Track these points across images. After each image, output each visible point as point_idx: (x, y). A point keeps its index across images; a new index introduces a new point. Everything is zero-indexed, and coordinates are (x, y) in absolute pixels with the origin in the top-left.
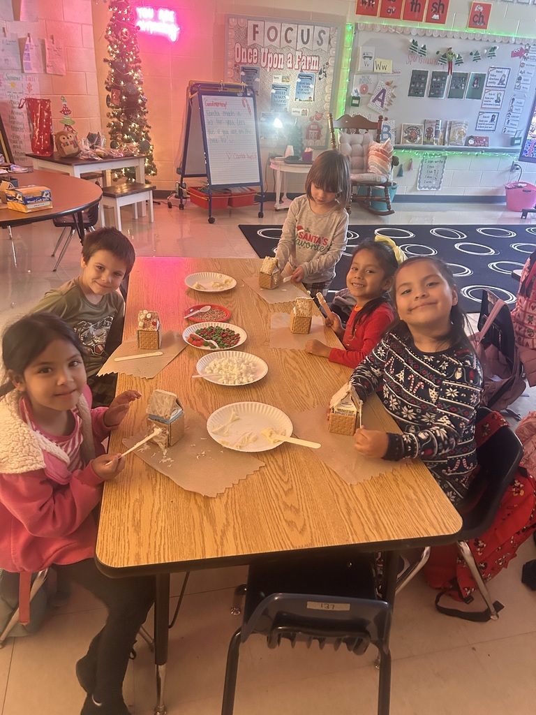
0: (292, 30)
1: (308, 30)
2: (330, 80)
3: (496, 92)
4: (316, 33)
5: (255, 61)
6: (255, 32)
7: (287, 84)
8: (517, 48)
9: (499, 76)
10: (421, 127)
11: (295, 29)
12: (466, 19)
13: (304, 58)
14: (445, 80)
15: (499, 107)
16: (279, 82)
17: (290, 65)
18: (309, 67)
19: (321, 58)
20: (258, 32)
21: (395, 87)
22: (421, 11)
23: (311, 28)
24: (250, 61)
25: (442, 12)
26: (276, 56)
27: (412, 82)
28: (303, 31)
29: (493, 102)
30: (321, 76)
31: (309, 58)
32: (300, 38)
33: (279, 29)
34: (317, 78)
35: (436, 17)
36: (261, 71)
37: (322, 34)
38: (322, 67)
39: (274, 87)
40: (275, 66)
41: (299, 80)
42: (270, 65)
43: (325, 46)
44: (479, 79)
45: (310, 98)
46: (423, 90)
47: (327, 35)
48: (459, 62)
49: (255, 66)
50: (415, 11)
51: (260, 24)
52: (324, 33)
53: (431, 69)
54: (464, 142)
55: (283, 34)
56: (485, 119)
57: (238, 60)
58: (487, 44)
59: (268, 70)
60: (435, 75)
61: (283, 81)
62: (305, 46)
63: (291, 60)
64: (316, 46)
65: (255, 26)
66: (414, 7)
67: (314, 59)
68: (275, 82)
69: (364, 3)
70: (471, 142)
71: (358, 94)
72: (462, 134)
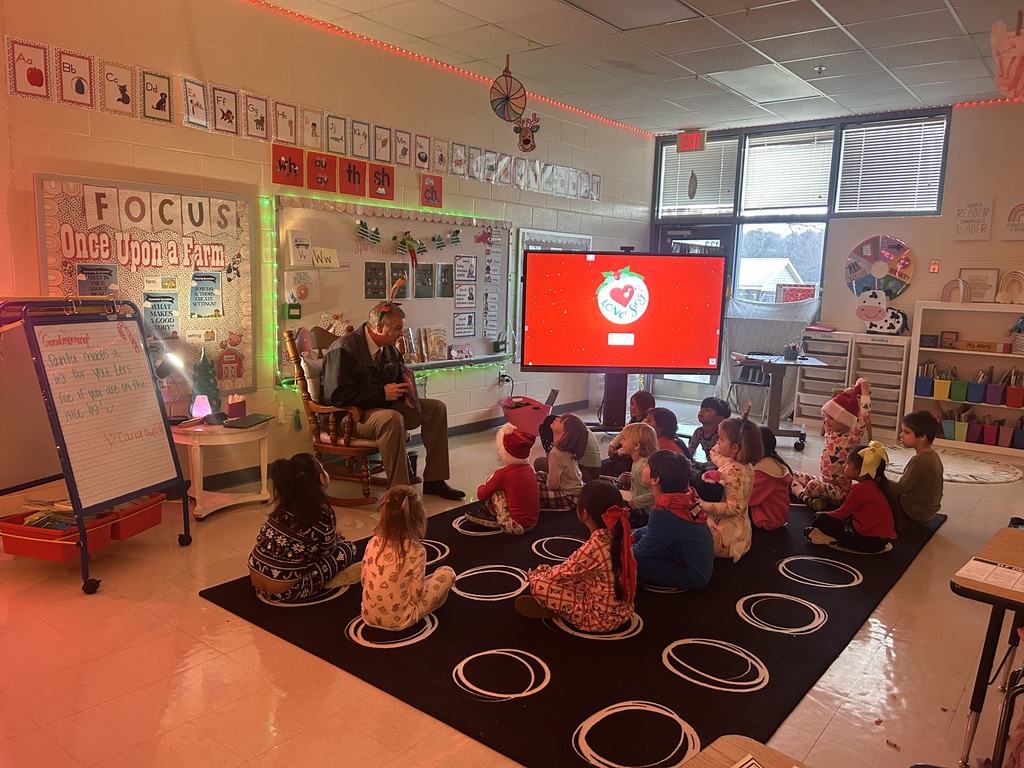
0: (171, 203)
1: (200, 204)
2: (246, 280)
3: (467, 287)
4: (215, 210)
5: (105, 255)
6: (101, 207)
7: (172, 291)
8: (479, 232)
9: (467, 267)
11: (177, 202)
12: (417, 195)
13: (198, 248)
15: (474, 305)
16: (156, 288)
17: (174, 260)
18: (209, 262)
19: (227, 248)
20: (106, 206)
22: (361, 181)
23: (205, 202)
24: (95, 255)
25: (388, 185)
26: (146, 245)
27: (368, 279)
28: (190, 205)
29: (466, 300)
30: (231, 276)
31: (207, 249)
32: (186, 216)
33: (146, 201)
34: (225, 280)
35: (381, 190)
36: (120, 273)
37: (224, 211)
38: (229, 262)
39: (148, 297)
40: (146, 262)
41: (195, 284)
42: (136, 261)
43: (232, 228)
44: (447, 271)
45: (217, 311)
46: (384, 289)
47: (233, 212)
48: (423, 250)
49: (106, 264)
50: (354, 182)
51: (110, 192)
52: (228, 210)
53: (389, 261)
54: (446, 355)
55: (156, 210)
56: (461, 322)
57: (70, 254)
58: (448, 227)
59: (134, 269)
60: (394, 267)
61: (164, 287)
62: (198, 229)
63: (174, 251)
64: (216, 229)
65: (99, 196)
66: (353, 176)
67: (215, 249)
68: (149, 288)
69: (282, 167)
70: (454, 353)
71: (295, 299)
72: (442, 344)
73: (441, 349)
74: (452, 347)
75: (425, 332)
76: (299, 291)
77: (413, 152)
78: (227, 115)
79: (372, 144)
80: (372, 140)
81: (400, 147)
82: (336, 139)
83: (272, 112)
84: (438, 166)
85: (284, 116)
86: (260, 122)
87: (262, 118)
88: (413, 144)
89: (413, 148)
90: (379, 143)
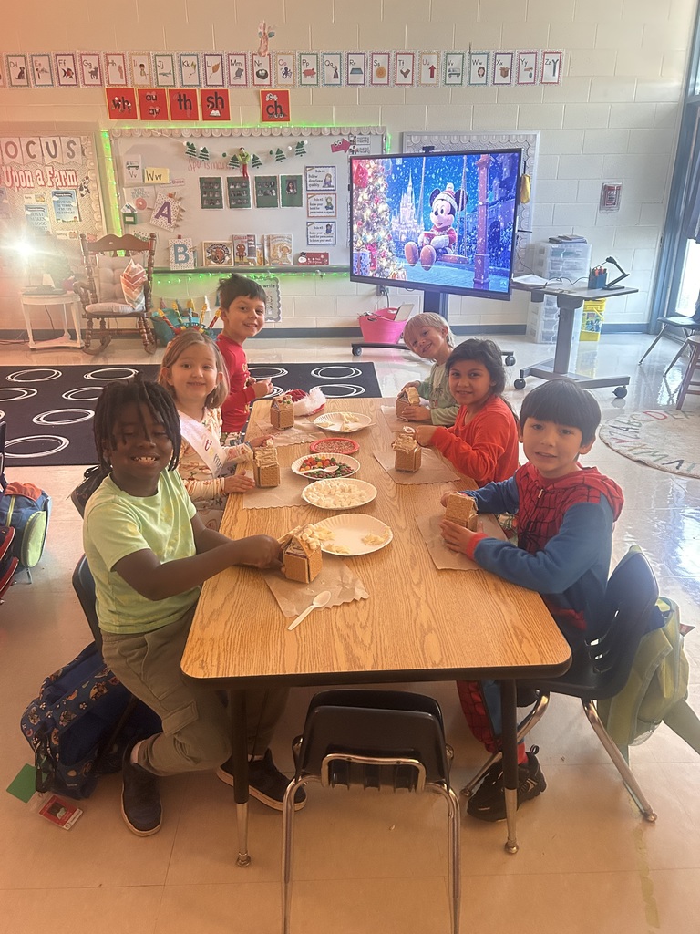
0: (34, 144)
1: (54, 142)
2: (94, 195)
4: (65, 145)
7: (43, 203)
8: (337, 140)
10: (229, 244)
11: (37, 142)
12: (257, 111)
13: (56, 173)
14: (247, 186)
16: (32, 202)
17: (42, 183)
18: (66, 183)
19: (78, 173)
21: (180, 199)
22: (193, 108)
23: (57, 140)
25: (223, 107)
26: (21, 173)
27: (203, 192)
28: (47, 144)
29: (322, 208)
30: (84, 192)
31: (63, 173)
32: (45, 151)
33: (18, 144)
34: (79, 196)
35: (215, 113)
36: (7, 191)
37: (71, 145)
38: (81, 182)
39: (27, 208)
40: (23, 185)
41: (56, 199)
42: (17, 184)
43: (78, 157)
44: (293, 182)
45: (75, 217)
46: (220, 200)
47: (78, 145)
48: (256, 163)
50: (186, 109)
52: (75, 144)
53: (224, 175)
54: (291, 261)
55: (24, 149)
56: (316, 231)
58: (290, 140)
59: (16, 190)
60: (231, 181)
61: (37, 201)
62: (54, 160)
63: (41, 177)
64: (67, 159)
66: (183, 104)
67: (69, 173)
68: (27, 202)
69: (116, 105)
70: (302, 260)
71: (133, 210)
72: (285, 250)
73: (284, 255)
74: (303, 254)
75: (268, 238)
76: (138, 202)
77: (249, 72)
78: (68, 73)
79: (202, 72)
80: (202, 68)
81: (234, 69)
82: (164, 74)
83: (103, 63)
84: (282, 80)
85: (113, 63)
86: (94, 73)
87: (96, 69)
88: (249, 63)
89: (249, 68)
90: (210, 70)
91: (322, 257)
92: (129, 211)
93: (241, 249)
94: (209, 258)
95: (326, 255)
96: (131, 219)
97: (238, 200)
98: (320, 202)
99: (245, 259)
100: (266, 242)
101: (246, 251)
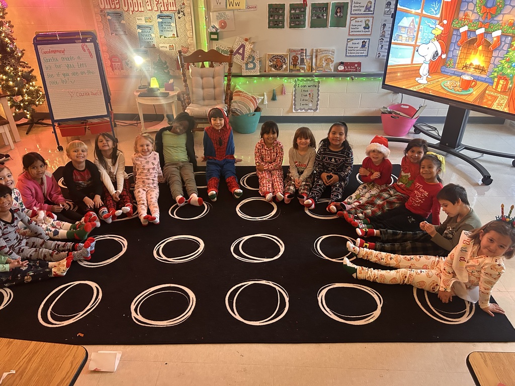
2: (188, 18)
5: (117, 6)
7: (150, 24)
9: (364, 3)
10: (287, 55)
13: (161, 1)
14: (305, 11)
15: (369, 33)
16: (143, 22)
17: (150, 8)
18: (167, 8)
24: (113, 7)
26: (134, 1)
27: (270, 15)
29: (361, 28)
30: (180, 15)
31: (165, 1)
34: (177, 18)
36: (125, 14)
38: (179, 8)
39: (139, 27)
40: (136, 9)
41: (160, 20)
42: (131, 9)
44: (341, 8)
45: (174, 34)
46: (283, 22)
49: (118, 11)
53: (287, 2)
54: (332, 68)
56: (354, 46)
57: (102, 7)
59: (131, 13)
60: (292, 7)
61: (146, 22)
63: (149, 3)
68: (139, 22)
70: (341, 68)
71: (217, 29)
72: (329, 61)
73: (328, 64)
74: (342, 63)
75: (317, 51)
76: (220, 23)
91: (356, 65)
92: (214, 30)
93: (295, 59)
94: (271, 66)
95: (359, 64)
96: (215, 37)
97: (297, 22)
98: (360, 23)
99: (298, 68)
100: (314, 54)
101: (299, 61)
